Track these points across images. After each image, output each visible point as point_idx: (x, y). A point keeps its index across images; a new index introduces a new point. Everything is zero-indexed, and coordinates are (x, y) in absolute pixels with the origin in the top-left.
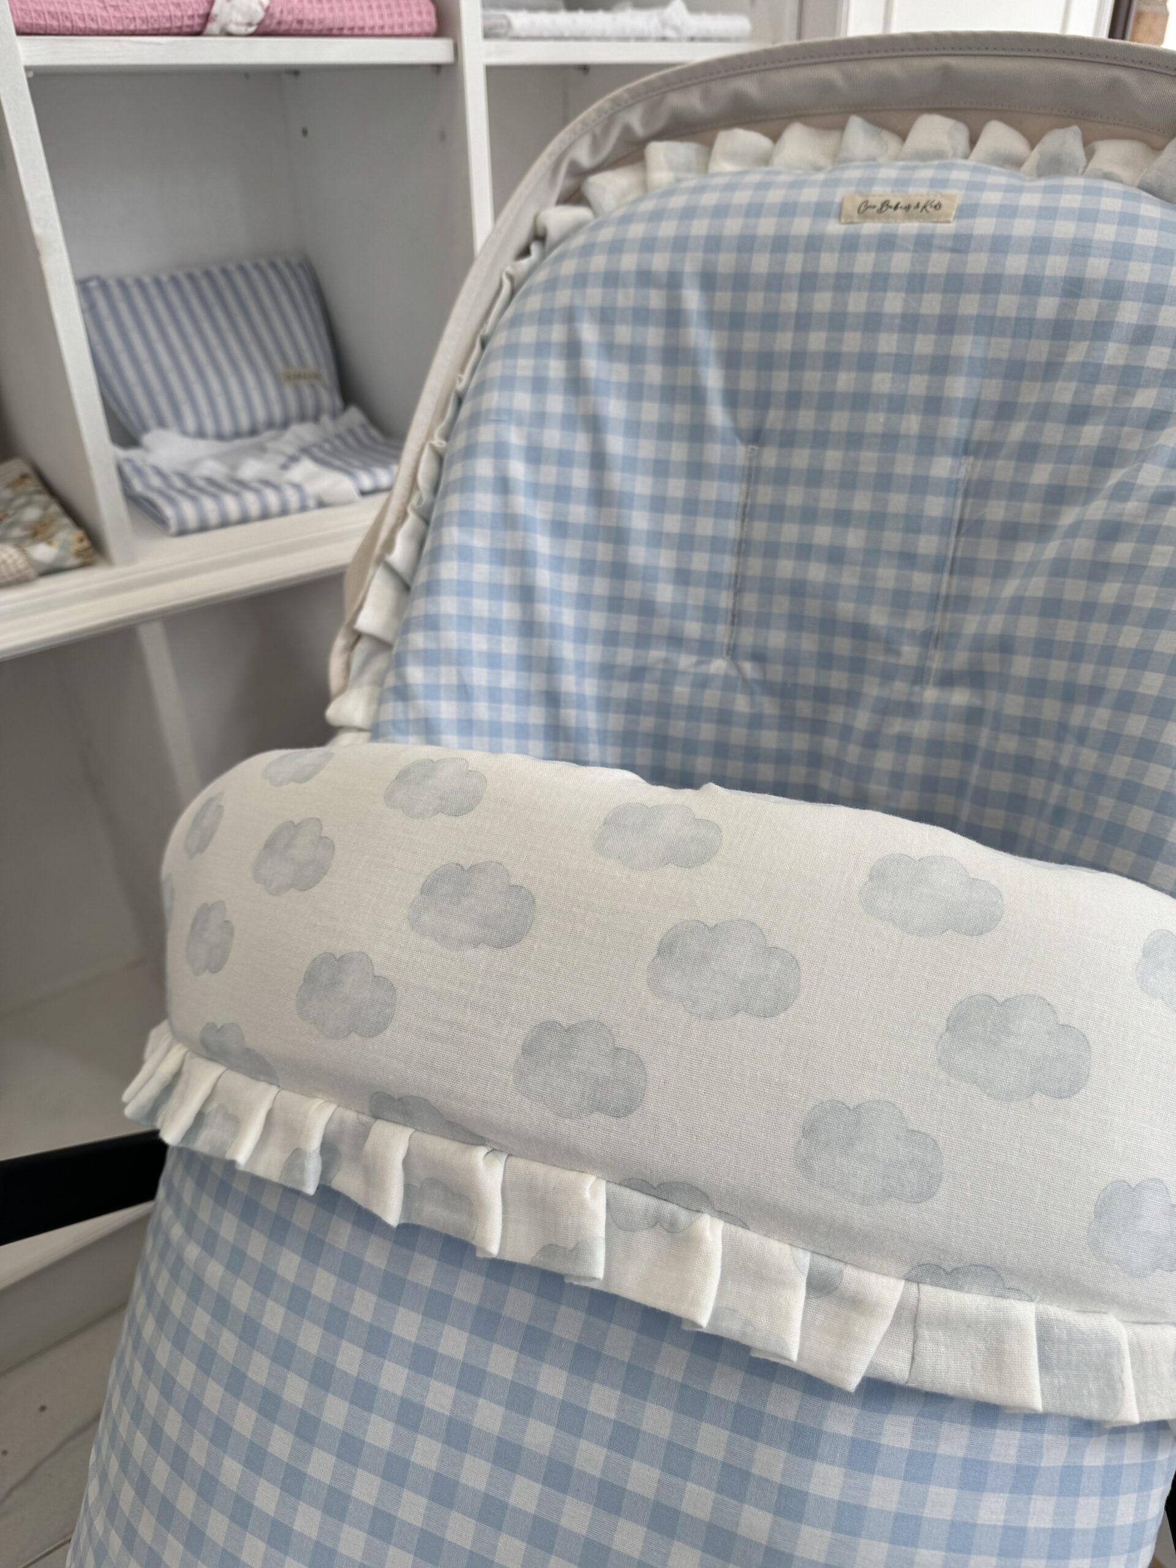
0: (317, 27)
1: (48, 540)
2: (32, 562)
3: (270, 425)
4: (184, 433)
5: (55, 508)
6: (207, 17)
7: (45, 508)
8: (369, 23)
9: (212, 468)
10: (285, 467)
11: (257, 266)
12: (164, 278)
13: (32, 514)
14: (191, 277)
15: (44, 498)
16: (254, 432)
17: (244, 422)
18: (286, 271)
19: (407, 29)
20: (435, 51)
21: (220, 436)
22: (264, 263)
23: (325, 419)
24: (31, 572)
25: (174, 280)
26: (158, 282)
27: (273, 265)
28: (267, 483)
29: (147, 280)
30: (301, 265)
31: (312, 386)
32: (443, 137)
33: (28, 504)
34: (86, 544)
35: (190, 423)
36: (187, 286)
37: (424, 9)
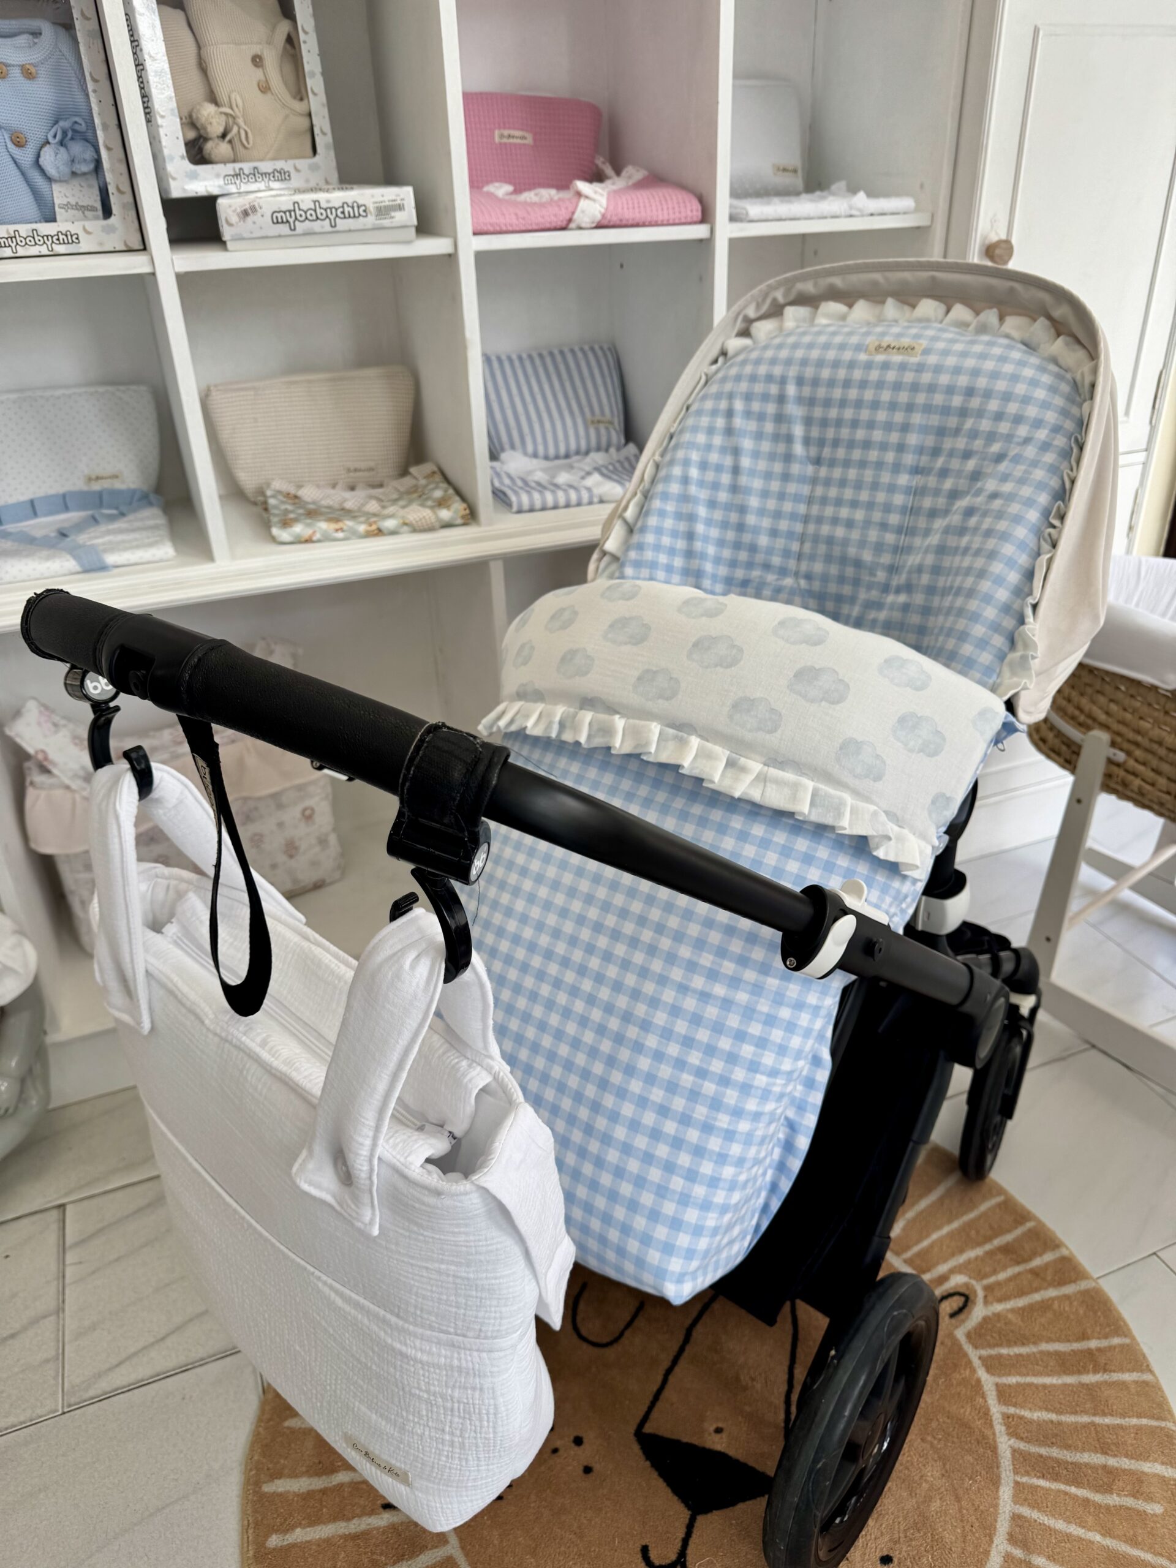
0: (630, 222)
1: (448, 507)
2: (438, 519)
3: (578, 453)
4: (525, 454)
5: (451, 491)
6: (570, 220)
7: (446, 491)
8: (660, 218)
9: (540, 476)
10: (583, 478)
11: (582, 349)
12: (524, 356)
13: (438, 494)
14: (541, 356)
15: (445, 485)
16: (567, 456)
17: (562, 450)
18: (600, 353)
19: (683, 220)
20: (700, 231)
21: (546, 458)
22: (586, 348)
23: (612, 450)
24: (437, 525)
25: (530, 357)
26: (520, 358)
27: (592, 349)
28: (571, 486)
29: (514, 357)
30: (609, 349)
31: (607, 429)
32: (701, 279)
33: (436, 488)
34: (468, 511)
35: (530, 448)
36: (538, 362)
37: (694, 207)
